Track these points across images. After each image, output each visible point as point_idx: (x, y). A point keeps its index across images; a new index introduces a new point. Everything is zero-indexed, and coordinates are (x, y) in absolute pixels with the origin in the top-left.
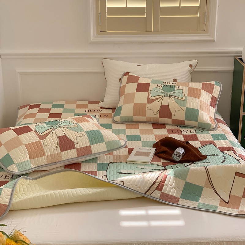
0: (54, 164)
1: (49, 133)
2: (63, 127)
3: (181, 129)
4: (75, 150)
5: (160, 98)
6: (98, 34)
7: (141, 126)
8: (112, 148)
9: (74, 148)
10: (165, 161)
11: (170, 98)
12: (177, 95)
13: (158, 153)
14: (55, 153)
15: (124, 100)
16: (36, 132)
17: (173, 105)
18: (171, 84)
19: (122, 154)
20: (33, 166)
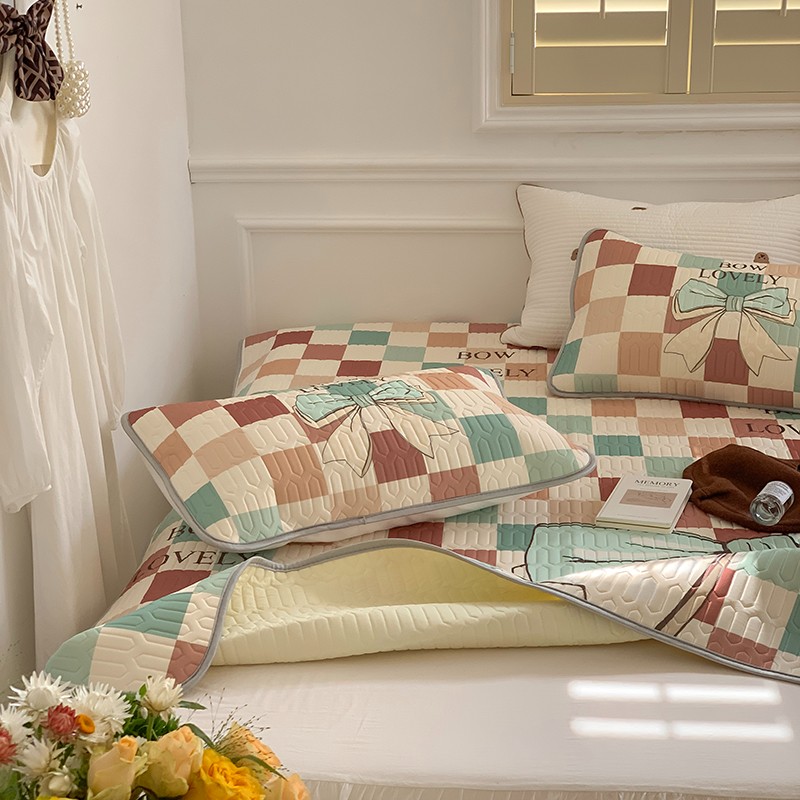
0: (357, 522)
1: (341, 420)
2: (388, 401)
3: (781, 422)
4: (425, 478)
5: (711, 314)
6: (504, 103)
7: (644, 408)
8: (546, 475)
9: (421, 471)
10: (724, 526)
11: (744, 318)
12: (769, 305)
13: (703, 498)
14: (359, 487)
15: (588, 319)
16: (299, 415)
17: (754, 342)
18: (748, 270)
19: (578, 497)
20: (287, 528)
